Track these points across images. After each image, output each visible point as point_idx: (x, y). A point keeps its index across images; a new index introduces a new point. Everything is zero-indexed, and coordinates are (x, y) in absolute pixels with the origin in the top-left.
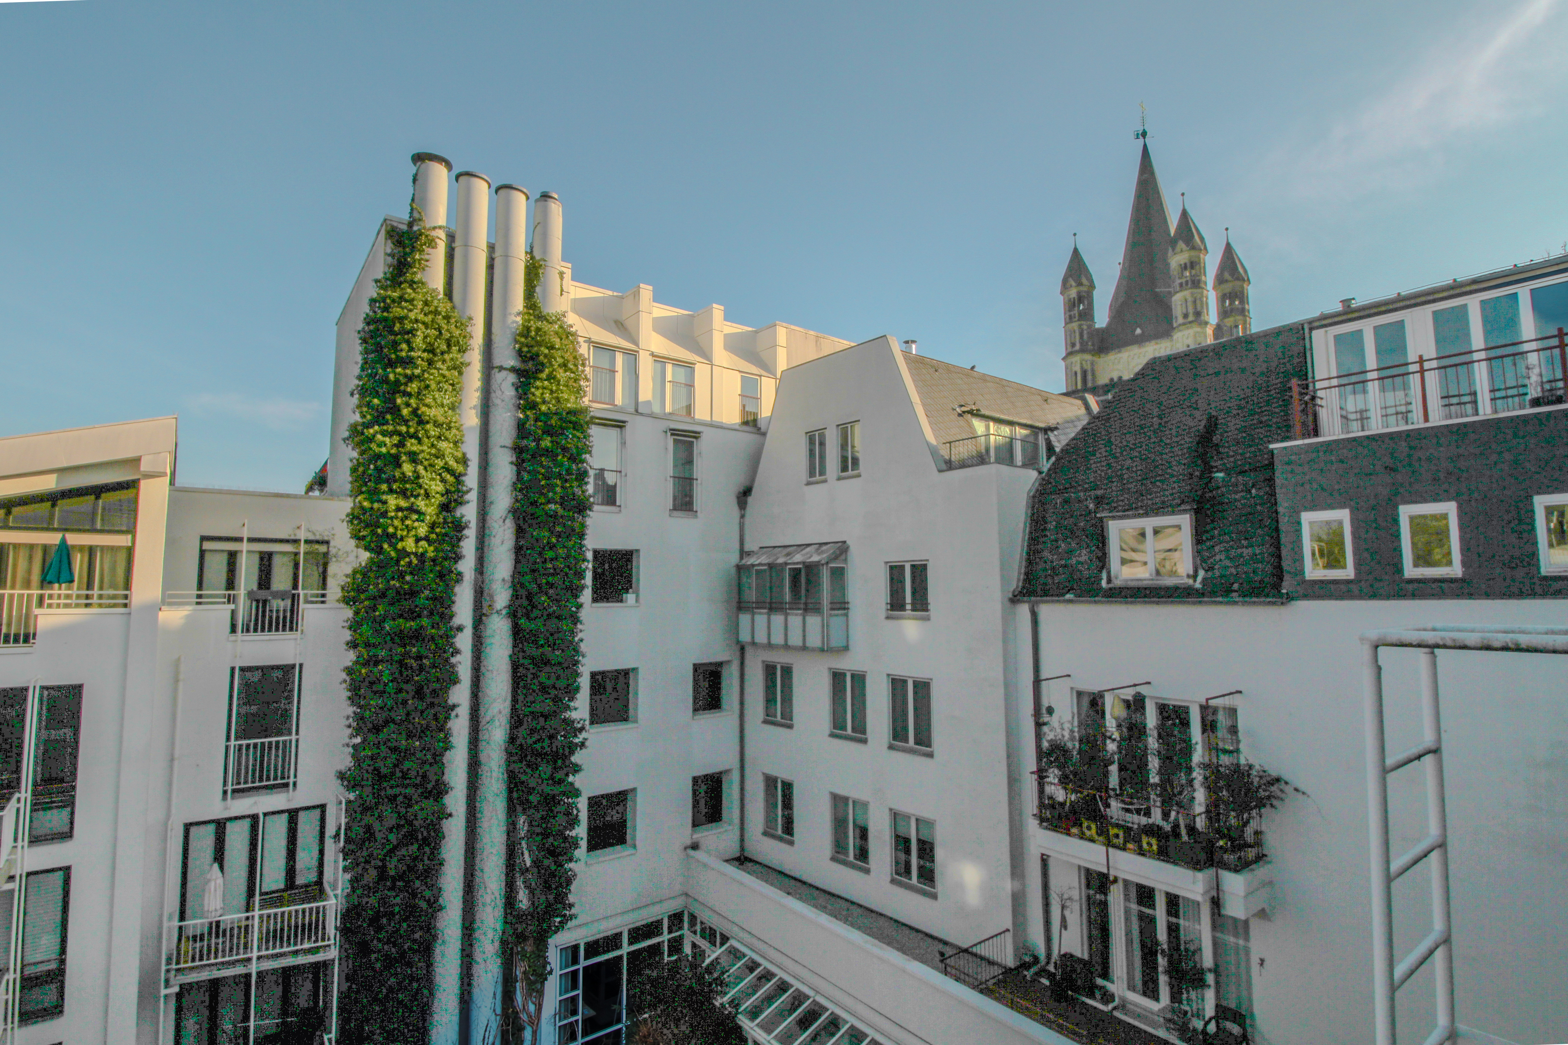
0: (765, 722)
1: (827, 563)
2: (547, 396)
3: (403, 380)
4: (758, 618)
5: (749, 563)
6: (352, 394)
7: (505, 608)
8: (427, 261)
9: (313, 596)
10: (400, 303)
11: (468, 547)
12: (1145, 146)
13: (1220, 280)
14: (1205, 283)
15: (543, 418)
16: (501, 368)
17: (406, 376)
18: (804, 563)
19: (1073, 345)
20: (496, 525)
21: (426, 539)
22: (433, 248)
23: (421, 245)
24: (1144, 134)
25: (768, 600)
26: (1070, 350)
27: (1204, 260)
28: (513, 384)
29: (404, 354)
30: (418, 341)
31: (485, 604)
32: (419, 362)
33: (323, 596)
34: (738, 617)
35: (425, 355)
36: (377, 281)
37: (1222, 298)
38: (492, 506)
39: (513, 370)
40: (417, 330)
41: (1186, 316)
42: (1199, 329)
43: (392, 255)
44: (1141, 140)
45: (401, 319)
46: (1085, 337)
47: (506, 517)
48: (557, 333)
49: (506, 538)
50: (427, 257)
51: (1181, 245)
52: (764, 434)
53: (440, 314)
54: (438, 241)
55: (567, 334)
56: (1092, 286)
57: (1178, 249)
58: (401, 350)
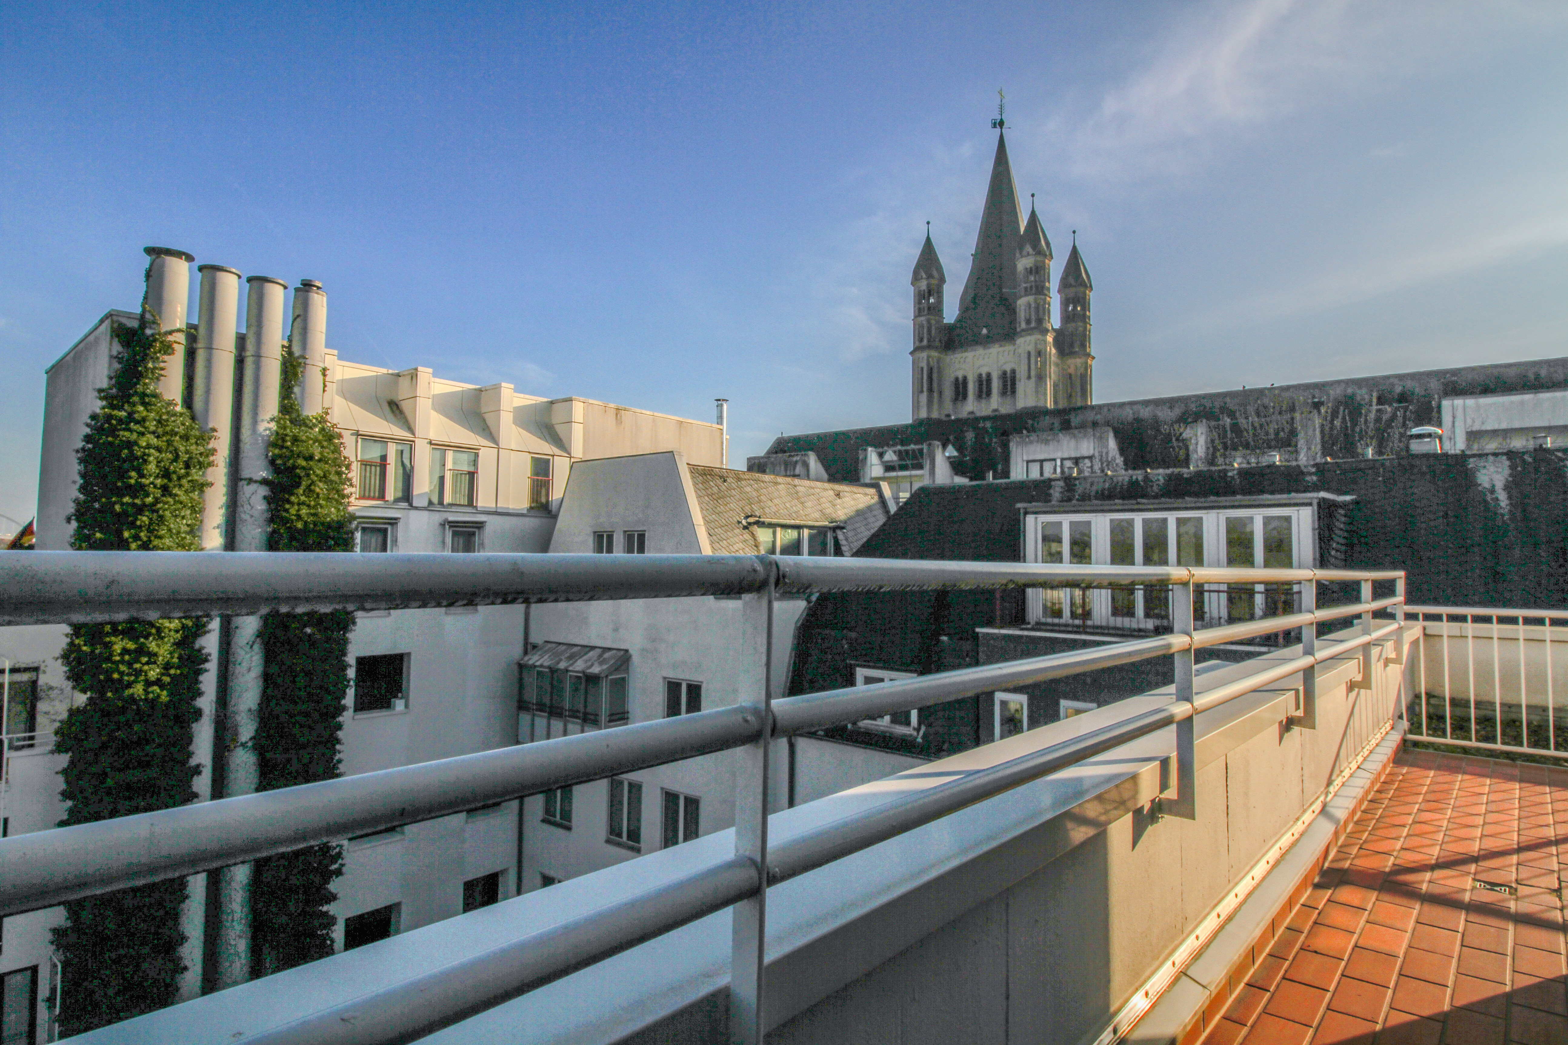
0: (544, 821)
1: (607, 676)
2: (304, 511)
3: (130, 510)
4: (538, 720)
5: (531, 662)
6: (69, 520)
7: (251, 739)
8: (162, 369)
9: (18, 739)
10: (128, 423)
11: (209, 682)
12: (1001, 137)
13: (1065, 284)
14: (1049, 289)
15: (298, 537)
16: (250, 481)
17: (134, 505)
18: (583, 672)
19: (921, 340)
20: (242, 653)
21: (158, 682)
22: (170, 354)
23: (155, 353)
24: (1002, 124)
25: (548, 704)
26: (917, 344)
27: (1049, 265)
28: (265, 498)
29: (132, 481)
30: (152, 467)
31: (228, 736)
32: (151, 489)
33: (32, 738)
34: (518, 715)
35: (159, 482)
36: (100, 391)
37: (1065, 303)
38: (238, 631)
39: (264, 482)
40: (149, 455)
41: (1028, 322)
42: (1039, 337)
43: (119, 360)
44: (998, 130)
45: (130, 444)
46: (933, 332)
47: (254, 642)
48: (316, 440)
49: (254, 664)
50: (162, 365)
51: (1028, 249)
52: (555, 517)
53: (176, 434)
54: (175, 346)
55: (330, 437)
56: (942, 280)
57: (1025, 253)
58: (130, 478)
